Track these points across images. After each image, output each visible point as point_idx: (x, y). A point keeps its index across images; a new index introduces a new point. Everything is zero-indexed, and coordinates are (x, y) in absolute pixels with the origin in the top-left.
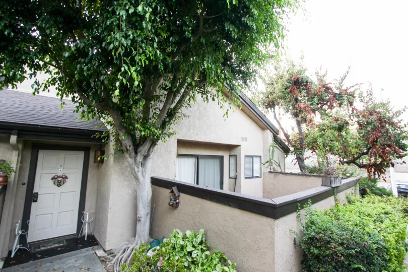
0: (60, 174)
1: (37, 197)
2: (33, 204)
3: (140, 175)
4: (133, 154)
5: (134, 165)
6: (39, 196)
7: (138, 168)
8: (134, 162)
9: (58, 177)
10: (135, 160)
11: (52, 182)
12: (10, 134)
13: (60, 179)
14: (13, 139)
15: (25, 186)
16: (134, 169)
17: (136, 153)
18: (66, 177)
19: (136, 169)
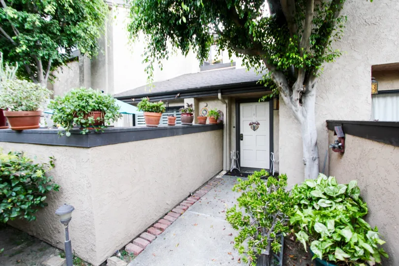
0: (254, 121)
1: (242, 137)
2: (241, 141)
3: (299, 115)
4: (287, 92)
5: (290, 103)
6: (244, 136)
7: (296, 106)
8: (289, 100)
9: (253, 123)
10: (291, 99)
11: (250, 126)
12: (217, 93)
13: (254, 125)
14: (219, 95)
15: (235, 129)
16: (291, 109)
17: (291, 90)
18: (258, 124)
19: (293, 108)
